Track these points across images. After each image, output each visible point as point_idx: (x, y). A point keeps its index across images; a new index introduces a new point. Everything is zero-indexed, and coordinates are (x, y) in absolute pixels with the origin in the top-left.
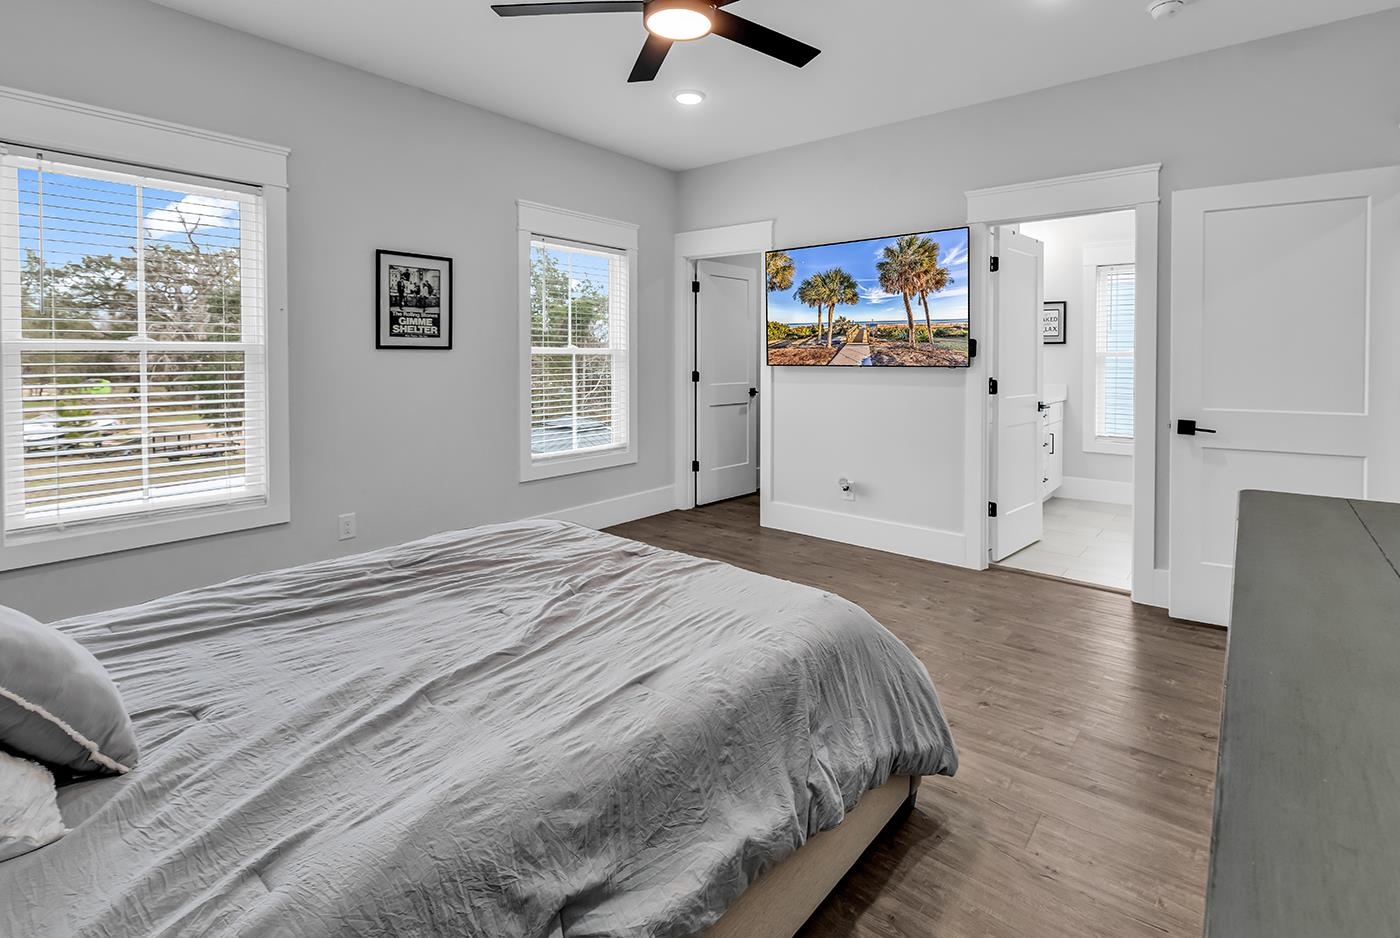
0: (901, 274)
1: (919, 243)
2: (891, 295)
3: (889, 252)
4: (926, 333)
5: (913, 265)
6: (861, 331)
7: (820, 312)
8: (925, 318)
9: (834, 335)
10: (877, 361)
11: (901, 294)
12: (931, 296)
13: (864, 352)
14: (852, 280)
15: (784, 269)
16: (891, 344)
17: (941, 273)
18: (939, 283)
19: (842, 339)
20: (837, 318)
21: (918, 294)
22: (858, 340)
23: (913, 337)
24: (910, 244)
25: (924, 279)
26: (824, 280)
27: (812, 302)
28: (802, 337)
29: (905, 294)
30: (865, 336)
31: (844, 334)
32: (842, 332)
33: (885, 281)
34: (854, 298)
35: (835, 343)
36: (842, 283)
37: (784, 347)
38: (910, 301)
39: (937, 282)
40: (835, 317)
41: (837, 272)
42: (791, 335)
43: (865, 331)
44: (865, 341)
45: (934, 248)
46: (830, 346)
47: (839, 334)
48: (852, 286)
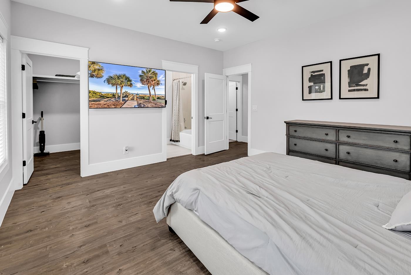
0: (147, 80)
1: (152, 71)
2: (144, 86)
3: (143, 72)
4: (155, 98)
5: (151, 77)
6: (134, 97)
7: (117, 88)
8: (154, 94)
9: (123, 97)
10: (140, 106)
11: (147, 86)
12: (156, 87)
13: (135, 103)
14: (131, 79)
15: (99, 70)
16: (144, 101)
17: (158, 81)
18: (158, 84)
19: (126, 99)
20: (124, 91)
21: (152, 87)
22: (133, 99)
23: (151, 99)
24: (150, 71)
25: (154, 82)
26: (118, 77)
27: (113, 85)
28: (108, 98)
29: (148, 86)
30: (135, 98)
31: (127, 97)
32: (126, 96)
33: (142, 80)
34: (131, 85)
35: (123, 100)
36: (126, 79)
37: (99, 101)
38: (150, 88)
39: (157, 84)
40: (123, 91)
41: (124, 75)
42: (102, 97)
43: (135, 97)
44: (135, 99)
45: (156, 74)
46: (121, 101)
47: (125, 97)
48: (130, 81)
